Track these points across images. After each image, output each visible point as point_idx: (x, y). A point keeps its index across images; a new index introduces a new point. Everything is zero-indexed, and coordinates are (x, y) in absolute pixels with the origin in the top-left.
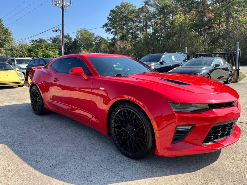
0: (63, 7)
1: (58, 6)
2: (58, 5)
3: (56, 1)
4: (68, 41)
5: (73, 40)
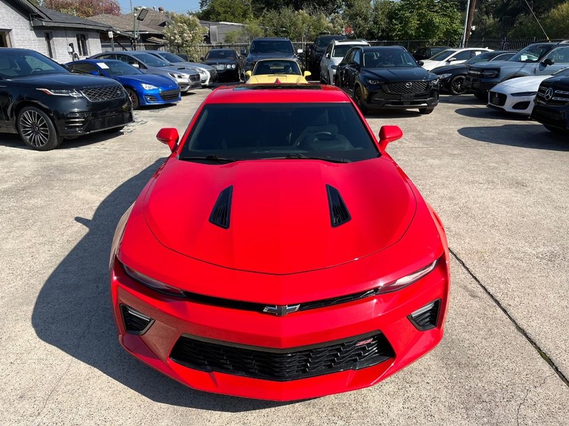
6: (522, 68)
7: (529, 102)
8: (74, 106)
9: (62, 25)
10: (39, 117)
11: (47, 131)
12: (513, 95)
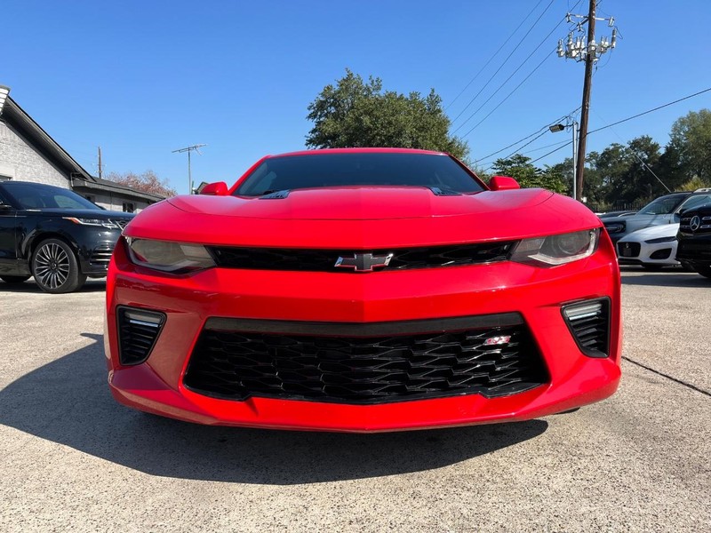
0: (589, 56)
1: (575, 57)
2: (574, 53)
3: (568, 45)
4: (646, 157)
5: (662, 151)
6: (653, 220)
7: (670, 249)
8: (105, 238)
9: (108, 189)
10: (60, 250)
11: (66, 268)
12: (649, 242)
